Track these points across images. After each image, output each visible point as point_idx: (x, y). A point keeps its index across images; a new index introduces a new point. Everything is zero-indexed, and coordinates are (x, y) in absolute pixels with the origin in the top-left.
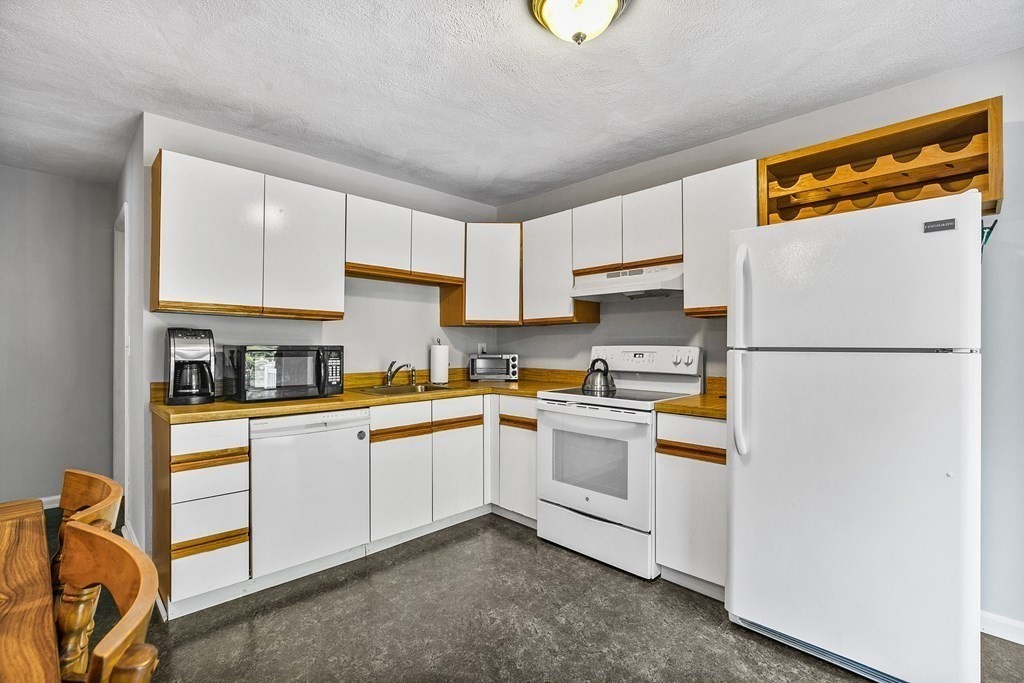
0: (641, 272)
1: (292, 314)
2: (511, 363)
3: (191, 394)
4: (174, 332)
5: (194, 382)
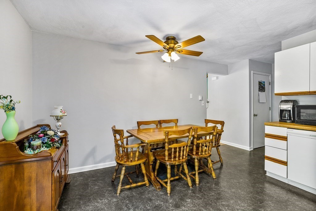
3: (285, 119)
4: (282, 101)
5: (287, 116)
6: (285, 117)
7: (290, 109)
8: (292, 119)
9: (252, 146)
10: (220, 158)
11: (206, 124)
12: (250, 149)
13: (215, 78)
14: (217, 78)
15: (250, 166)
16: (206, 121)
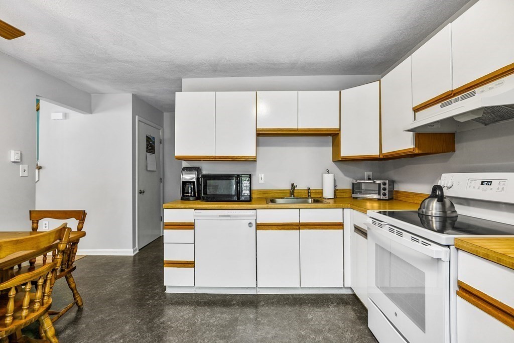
0: (474, 94)
1: (229, 158)
2: (382, 186)
3: (188, 196)
4: (184, 169)
5: (190, 191)
6: (188, 193)
7: (193, 180)
8: (197, 195)
9: (137, 247)
10: (74, 296)
11: (33, 223)
12: (134, 251)
13: (60, 116)
14: (66, 116)
15: (139, 286)
16: (34, 215)
